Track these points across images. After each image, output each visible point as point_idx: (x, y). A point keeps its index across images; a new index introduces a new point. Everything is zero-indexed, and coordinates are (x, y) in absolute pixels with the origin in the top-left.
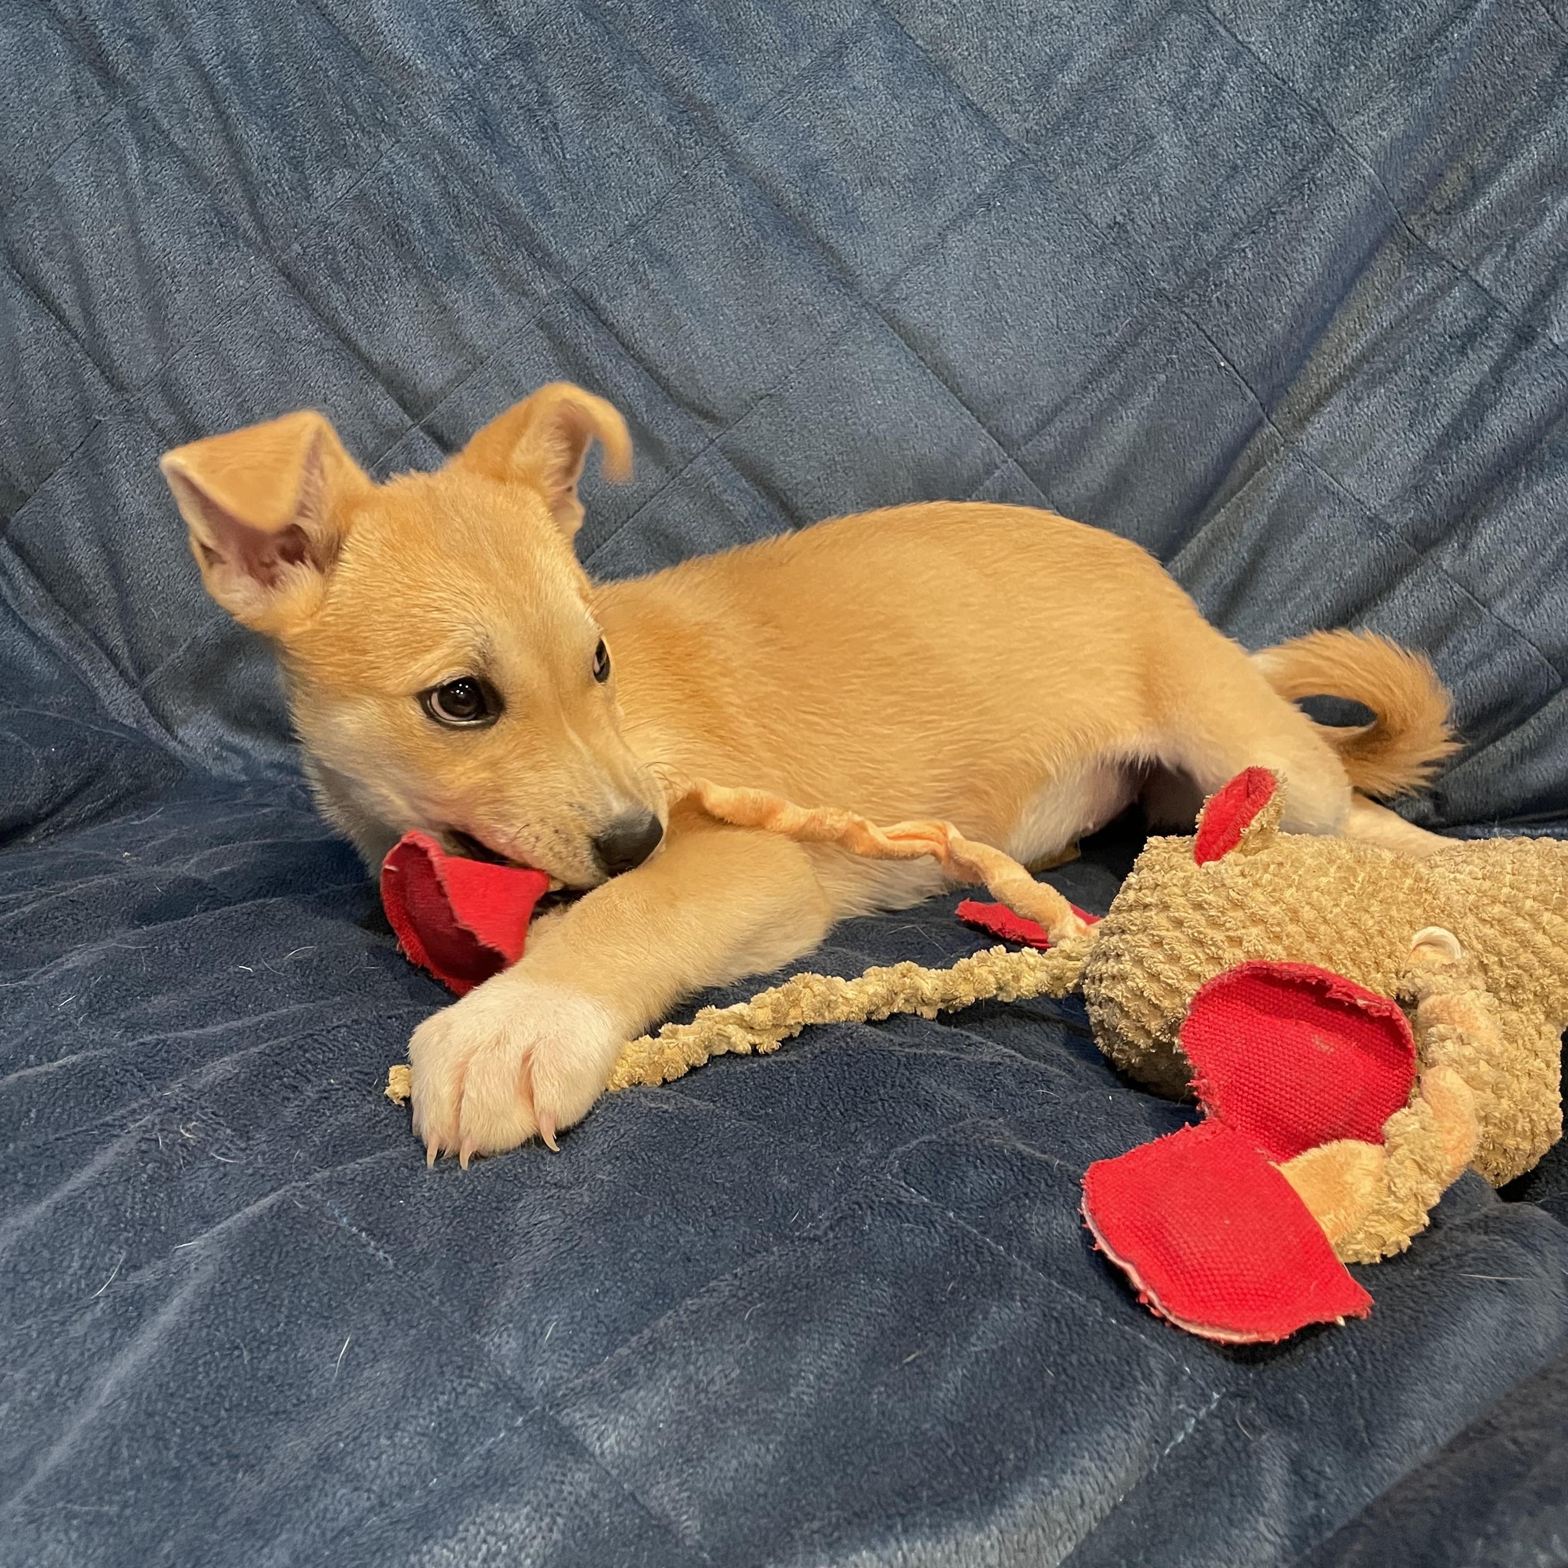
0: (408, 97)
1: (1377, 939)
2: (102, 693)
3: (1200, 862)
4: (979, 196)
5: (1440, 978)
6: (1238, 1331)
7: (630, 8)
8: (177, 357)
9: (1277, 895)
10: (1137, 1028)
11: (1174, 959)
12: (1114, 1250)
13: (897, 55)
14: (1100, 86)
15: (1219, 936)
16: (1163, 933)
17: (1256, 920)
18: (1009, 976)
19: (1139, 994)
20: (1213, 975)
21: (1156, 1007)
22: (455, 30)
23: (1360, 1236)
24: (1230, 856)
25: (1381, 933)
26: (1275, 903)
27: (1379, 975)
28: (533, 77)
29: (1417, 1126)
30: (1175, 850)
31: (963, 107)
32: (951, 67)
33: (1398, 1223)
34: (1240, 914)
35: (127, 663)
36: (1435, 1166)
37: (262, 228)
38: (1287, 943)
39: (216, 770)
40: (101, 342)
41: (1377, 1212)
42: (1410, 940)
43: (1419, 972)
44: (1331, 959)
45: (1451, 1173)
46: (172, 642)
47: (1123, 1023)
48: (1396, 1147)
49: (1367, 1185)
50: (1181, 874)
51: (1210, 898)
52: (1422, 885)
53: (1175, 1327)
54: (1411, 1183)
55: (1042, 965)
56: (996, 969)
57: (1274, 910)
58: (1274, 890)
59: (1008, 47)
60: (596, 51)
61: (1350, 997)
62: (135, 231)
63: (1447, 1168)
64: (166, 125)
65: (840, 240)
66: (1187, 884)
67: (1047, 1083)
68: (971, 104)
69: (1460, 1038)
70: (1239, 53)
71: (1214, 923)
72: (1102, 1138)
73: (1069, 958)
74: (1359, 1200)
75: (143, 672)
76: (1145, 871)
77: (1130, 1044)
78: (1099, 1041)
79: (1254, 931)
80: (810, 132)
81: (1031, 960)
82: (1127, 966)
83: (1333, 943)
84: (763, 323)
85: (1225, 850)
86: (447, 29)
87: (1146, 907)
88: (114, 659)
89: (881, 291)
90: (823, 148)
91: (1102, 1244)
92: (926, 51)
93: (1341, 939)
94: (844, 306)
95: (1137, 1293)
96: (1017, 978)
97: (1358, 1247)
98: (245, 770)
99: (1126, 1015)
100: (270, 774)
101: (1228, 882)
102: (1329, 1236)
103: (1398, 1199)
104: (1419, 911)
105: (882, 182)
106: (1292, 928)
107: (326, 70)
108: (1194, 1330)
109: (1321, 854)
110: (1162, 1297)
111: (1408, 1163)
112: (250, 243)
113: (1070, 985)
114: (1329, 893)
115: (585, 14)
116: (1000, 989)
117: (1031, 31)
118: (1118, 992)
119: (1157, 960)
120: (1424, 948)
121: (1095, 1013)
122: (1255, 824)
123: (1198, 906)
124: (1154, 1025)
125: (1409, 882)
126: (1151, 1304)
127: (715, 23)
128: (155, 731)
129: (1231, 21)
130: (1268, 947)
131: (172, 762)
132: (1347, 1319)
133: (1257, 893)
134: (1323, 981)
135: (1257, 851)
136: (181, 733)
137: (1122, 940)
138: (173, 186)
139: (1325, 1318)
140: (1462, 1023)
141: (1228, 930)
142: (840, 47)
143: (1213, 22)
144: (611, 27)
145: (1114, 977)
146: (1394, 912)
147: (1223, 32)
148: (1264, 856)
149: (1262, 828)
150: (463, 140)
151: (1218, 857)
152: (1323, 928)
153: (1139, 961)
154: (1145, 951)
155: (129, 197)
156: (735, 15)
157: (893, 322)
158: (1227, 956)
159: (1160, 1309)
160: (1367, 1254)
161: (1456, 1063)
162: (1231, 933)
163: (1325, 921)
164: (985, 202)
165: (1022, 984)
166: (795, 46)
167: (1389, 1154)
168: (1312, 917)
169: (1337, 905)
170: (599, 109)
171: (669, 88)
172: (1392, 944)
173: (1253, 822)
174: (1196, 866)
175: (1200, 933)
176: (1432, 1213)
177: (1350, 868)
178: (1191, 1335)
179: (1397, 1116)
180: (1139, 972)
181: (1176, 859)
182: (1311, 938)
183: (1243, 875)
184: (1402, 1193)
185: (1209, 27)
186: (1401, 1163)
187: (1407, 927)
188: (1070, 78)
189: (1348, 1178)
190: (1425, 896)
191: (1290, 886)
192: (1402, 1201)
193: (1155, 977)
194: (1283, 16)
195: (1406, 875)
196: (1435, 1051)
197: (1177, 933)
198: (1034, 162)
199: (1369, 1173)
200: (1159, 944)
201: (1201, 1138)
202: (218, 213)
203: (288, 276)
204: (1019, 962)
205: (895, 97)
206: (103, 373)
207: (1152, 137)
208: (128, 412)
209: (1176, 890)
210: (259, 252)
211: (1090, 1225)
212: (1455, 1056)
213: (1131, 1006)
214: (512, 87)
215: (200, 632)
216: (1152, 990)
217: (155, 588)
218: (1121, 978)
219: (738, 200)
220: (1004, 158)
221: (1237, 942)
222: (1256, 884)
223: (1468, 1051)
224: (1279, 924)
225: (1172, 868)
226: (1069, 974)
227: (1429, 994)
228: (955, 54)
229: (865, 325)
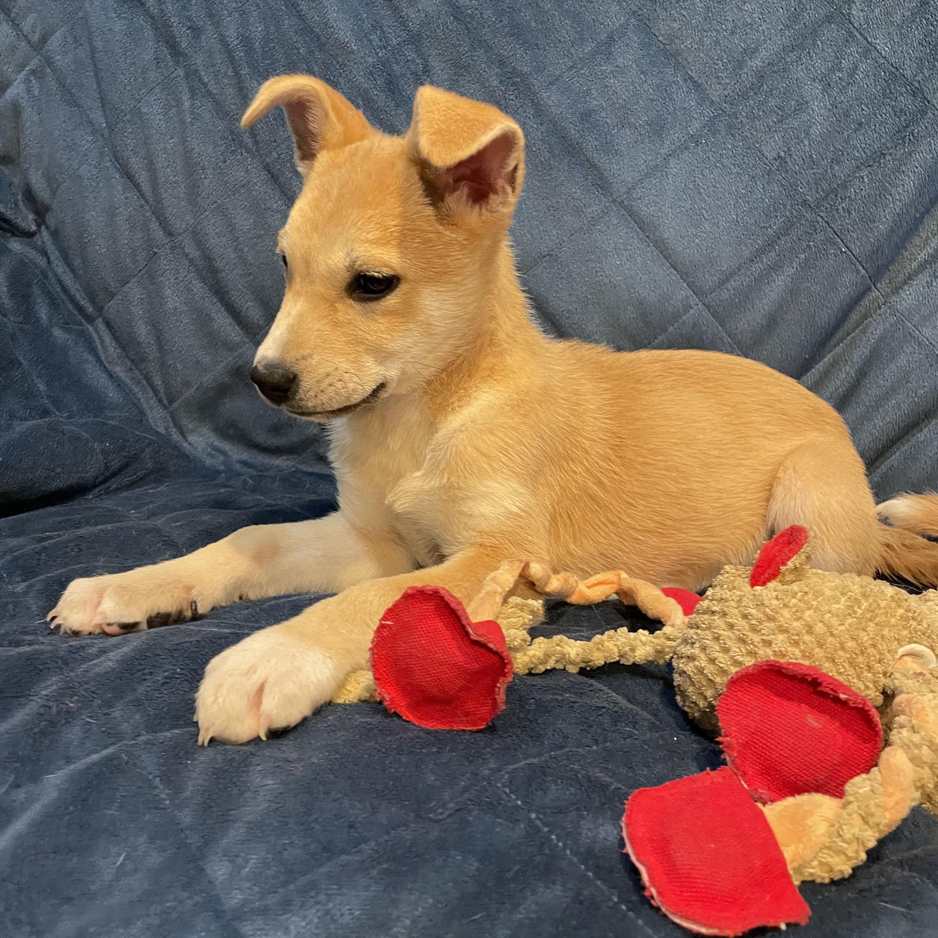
0: (345, 65)
1: (871, 650)
2: (148, 412)
3: (753, 585)
4: (692, 136)
5: (910, 681)
6: (705, 925)
7: (481, 13)
8: (202, 217)
9: (799, 614)
10: (699, 694)
11: (726, 650)
12: (636, 854)
13: (644, 46)
14: (775, 69)
15: (756, 638)
16: (721, 632)
17: (783, 630)
18: (627, 649)
19: (701, 671)
20: (750, 664)
21: (711, 681)
22: (377, 26)
23: (815, 863)
24: (772, 585)
25: (874, 646)
26: (797, 619)
27: (870, 675)
28: (421, 55)
29: (868, 788)
30: (739, 575)
31: (685, 80)
32: (679, 54)
33: (843, 857)
34: (772, 625)
35: (162, 395)
36: (875, 820)
37: (256, 143)
38: (802, 647)
39: (209, 462)
40: (160, 206)
41: (829, 848)
42: (896, 652)
43: (898, 675)
44: (834, 661)
45: (888, 826)
46: (187, 384)
47: (691, 689)
48: (849, 803)
49: (822, 828)
50: (739, 593)
51: (754, 611)
52: (910, 615)
53: (665, 916)
54: (856, 831)
55: (651, 642)
56: (619, 643)
57: (796, 624)
58: (797, 611)
59: (717, 42)
60: (459, 40)
61: (836, 692)
62: (184, 141)
63: (884, 821)
64: (206, 80)
65: (602, 161)
66: (740, 601)
67: (634, 724)
68: (691, 78)
69: (913, 728)
70: (868, 50)
71: (754, 629)
72: (659, 768)
73: (669, 639)
74: (814, 838)
75: (171, 401)
76: (718, 588)
77: (695, 703)
78: (678, 698)
79: (781, 637)
80: (588, 93)
81: (644, 639)
82: (696, 651)
83: (835, 650)
84: (549, 210)
85: (769, 580)
86: (372, 25)
87: (713, 613)
88: (156, 392)
89: (624, 193)
90: (595, 103)
91: (629, 849)
92: (664, 44)
93: (843, 648)
94: (601, 201)
95: (644, 888)
96: (633, 650)
97: (812, 871)
98: (224, 463)
99: (693, 684)
100: (238, 467)
101: (766, 602)
102: (788, 862)
103: (844, 841)
104: (905, 633)
105: (630, 125)
106: (807, 638)
107: (299, 49)
108: (677, 920)
109: (837, 588)
110: (659, 893)
111: (855, 816)
112: (248, 151)
113: (668, 657)
114: (837, 616)
115: (455, 18)
116: (621, 656)
117: (732, 33)
118: (689, 668)
119: (715, 648)
120: (906, 658)
121: (677, 679)
122: (790, 564)
123: (745, 617)
124: (709, 693)
125: (901, 611)
126: (652, 897)
127: (533, 24)
128: (176, 436)
129: (864, 29)
130: (789, 649)
131: (183, 456)
132: (788, 925)
133: (786, 613)
134: (817, 679)
135: (792, 582)
136: (190, 438)
137: (696, 634)
138: (208, 116)
139: (771, 923)
140: (917, 716)
141: (763, 634)
142: (611, 39)
143: (852, 29)
144: (469, 25)
145: (689, 657)
146: (886, 632)
147: (859, 36)
148: (795, 587)
149: (796, 568)
150: (375, 92)
151: (764, 584)
152: (830, 639)
153: (704, 649)
154: (708, 642)
155: (182, 122)
156: (546, 19)
157: (631, 213)
158: (761, 652)
159: (657, 902)
160: (820, 876)
161: (906, 746)
162: (764, 637)
163: (832, 635)
164: (695, 139)
165: (636, 654)
166: (582, 39)
167: (844, 807)
168: (822, 632)
169: (843, 624)
170: (459, 76)
171: (501, 63)
172: (881, 654)
173: (789, 563)
174: (749, 588)
175: (744, 635)
176: (869, 853)
177: (856, 599)
178: (674, 923)
179: (857, 780)
180: (702, 656)
181: (739, 581)
182: (821, 646)
183: (777, 598)
184: (848, 836)
185: (850, 34)
186: (850, 815)
187: (896, 643)
188: (756, 63)
189: (809, 822)
190: (912, 622)
191: (810, 609)
192: (847, 842)
193: (712, 661)
194: (900, 27)
195: (900, 607)
196: (894, 736)
197: (730, 634)
198: (729, 116)
199: (826, 819)
200: (717, 638)
201: (715, 780)
202: (232, 133)
203: (269, 171)
204: (634, 640)
205: (643, 72)
206: (161, 224)
207: (807, 103)
208: (173, 248)
209: (732, 603)
210: (253, 157)
211: (624, 834)
212: (906, 741)
213: (696, 678)
214: (408, 61)
215: (205, 379)
216: (709, 669)
217: (180, 352)
218: (691, 658)
219: (539, 134)
220: (709, 112)
221: (768, 643)
222: (785, 606)
223: (916, 738)
224: (797, 635)
225: (734, 588)
226: (667, 650)
227: (902, 692)
228: (682, 46)
229: (613, 214)
